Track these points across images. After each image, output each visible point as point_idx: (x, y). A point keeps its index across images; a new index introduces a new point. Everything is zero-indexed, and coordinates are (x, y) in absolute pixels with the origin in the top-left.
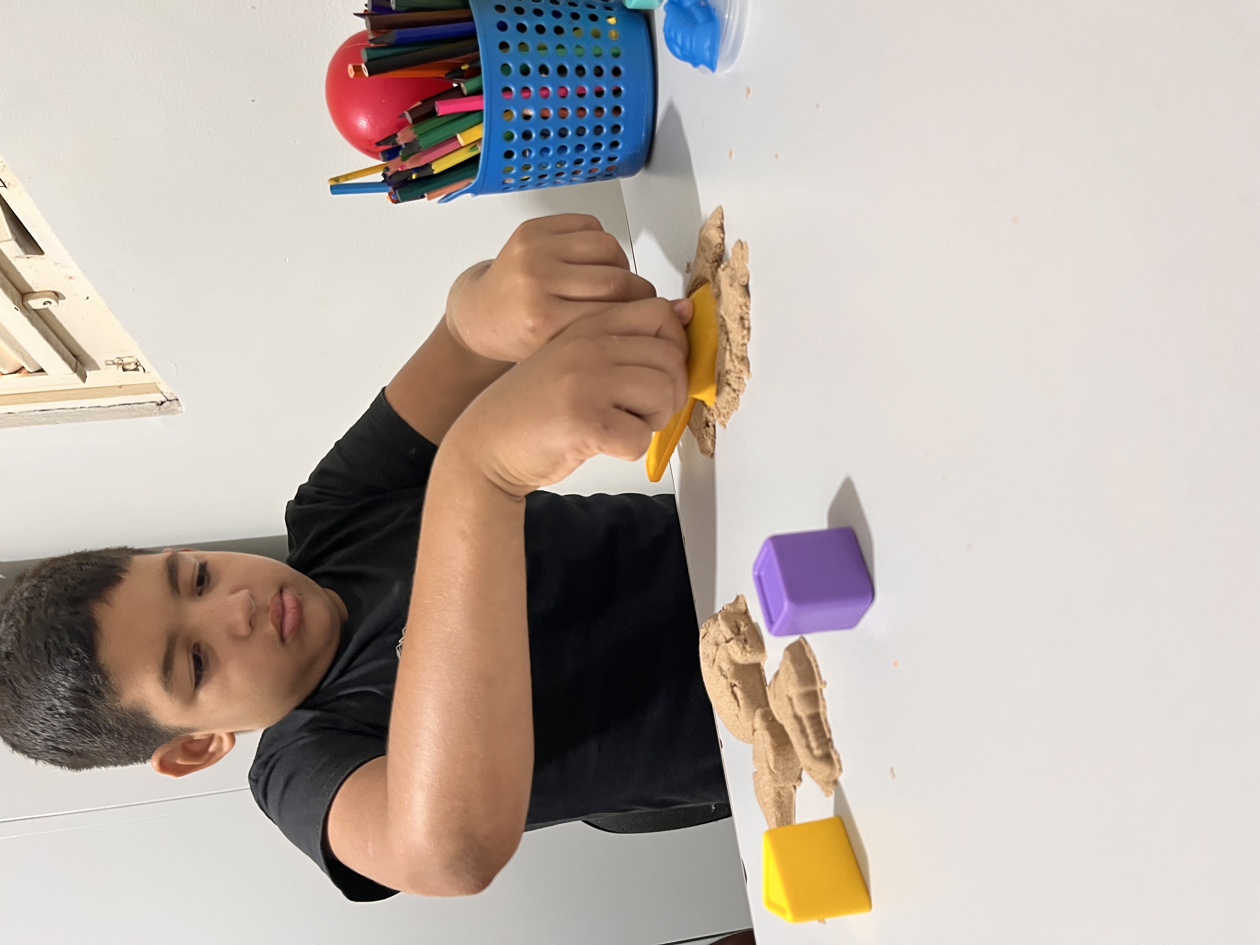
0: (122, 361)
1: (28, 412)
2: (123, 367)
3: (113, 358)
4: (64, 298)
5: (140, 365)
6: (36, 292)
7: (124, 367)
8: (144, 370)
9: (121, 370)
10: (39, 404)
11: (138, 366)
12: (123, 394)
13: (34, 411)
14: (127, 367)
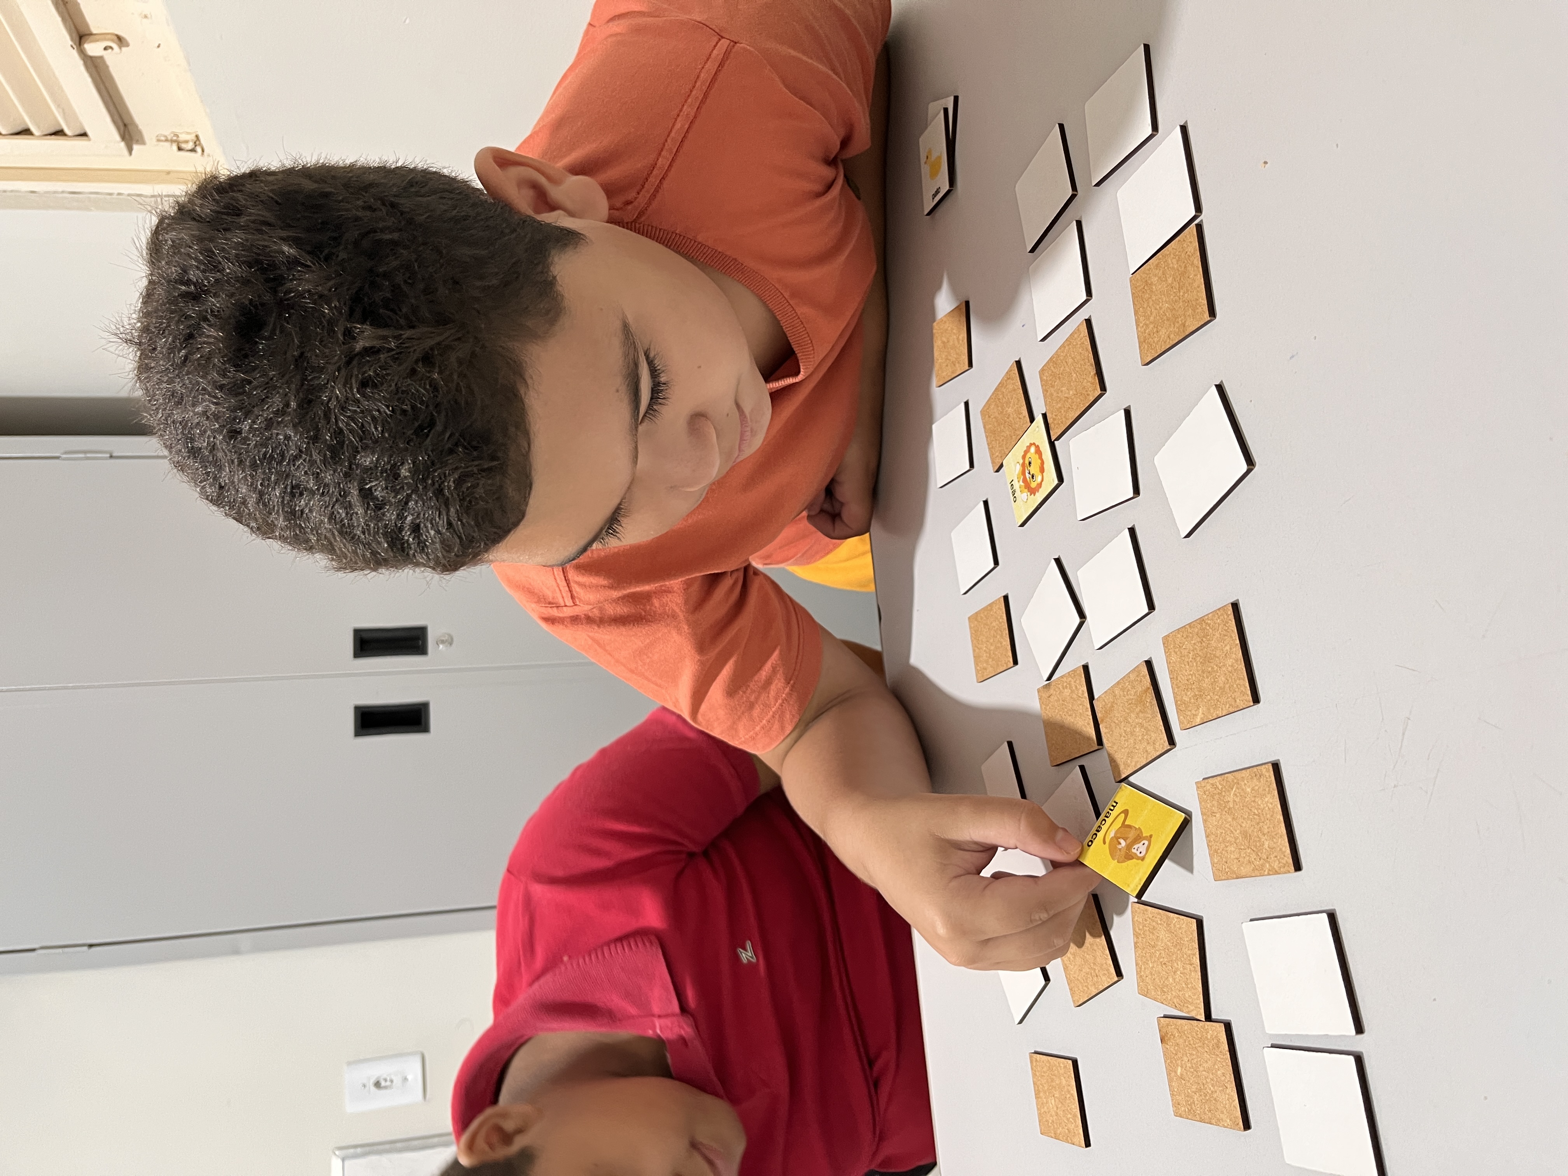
0: (178, 136)
1: (55, 192)
2: (178, 144)
3: (167, 133)
4: (128, 45)
5: (200, 144)
6: (95, 34)
7: (180, 144)
8: (203, 151)
9: (175, 147)
10: (69, 184)
11: (196, 146)
12: (171, 182)
13: (63, 192)
14: (183, 146)
